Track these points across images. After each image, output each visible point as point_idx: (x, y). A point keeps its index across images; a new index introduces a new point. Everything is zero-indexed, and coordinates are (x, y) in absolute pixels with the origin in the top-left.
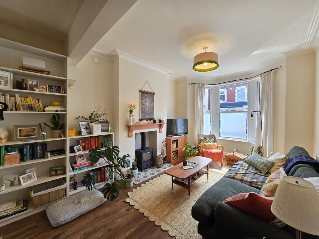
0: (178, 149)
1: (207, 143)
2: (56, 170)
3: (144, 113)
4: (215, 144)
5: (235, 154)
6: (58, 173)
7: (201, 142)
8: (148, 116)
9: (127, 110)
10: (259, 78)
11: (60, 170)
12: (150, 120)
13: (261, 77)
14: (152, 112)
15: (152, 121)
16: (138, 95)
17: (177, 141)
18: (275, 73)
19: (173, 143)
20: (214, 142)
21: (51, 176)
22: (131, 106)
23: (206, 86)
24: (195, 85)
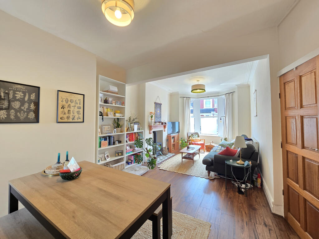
0: (175, 143)
1: (194, 138)
2: (118, 153)
3: (157, 117)
4: (199, 138)
5: (212, 144)
6: (119, 155)
7: (190, 137)
8: (158, 120)
9: (149, 116)
10: (224, 96)
11: (120, 153)
12: (160, 122)
13: (225, 96)
14: (161, 117)
15: (161, 123)
16: (154, 105)
17: (174, 137)
18: (232, 95)
19: (172, 139)
20: (198, 137)
21: (116, 156)
22: (151, 113)
23: (191, 99)
24: (184, 98)
